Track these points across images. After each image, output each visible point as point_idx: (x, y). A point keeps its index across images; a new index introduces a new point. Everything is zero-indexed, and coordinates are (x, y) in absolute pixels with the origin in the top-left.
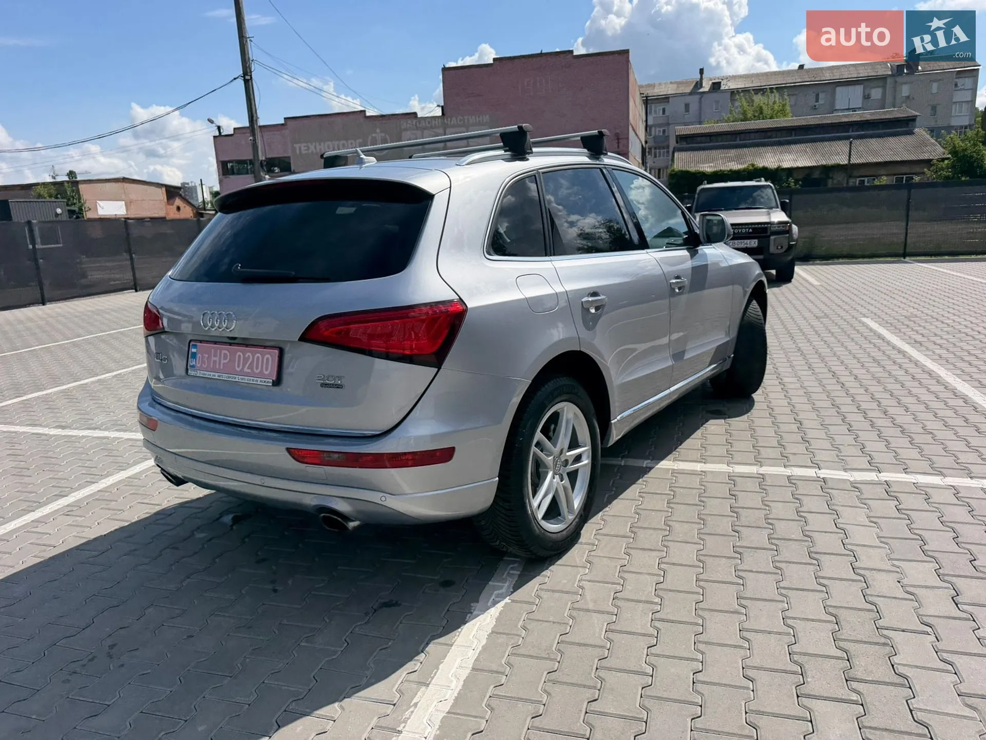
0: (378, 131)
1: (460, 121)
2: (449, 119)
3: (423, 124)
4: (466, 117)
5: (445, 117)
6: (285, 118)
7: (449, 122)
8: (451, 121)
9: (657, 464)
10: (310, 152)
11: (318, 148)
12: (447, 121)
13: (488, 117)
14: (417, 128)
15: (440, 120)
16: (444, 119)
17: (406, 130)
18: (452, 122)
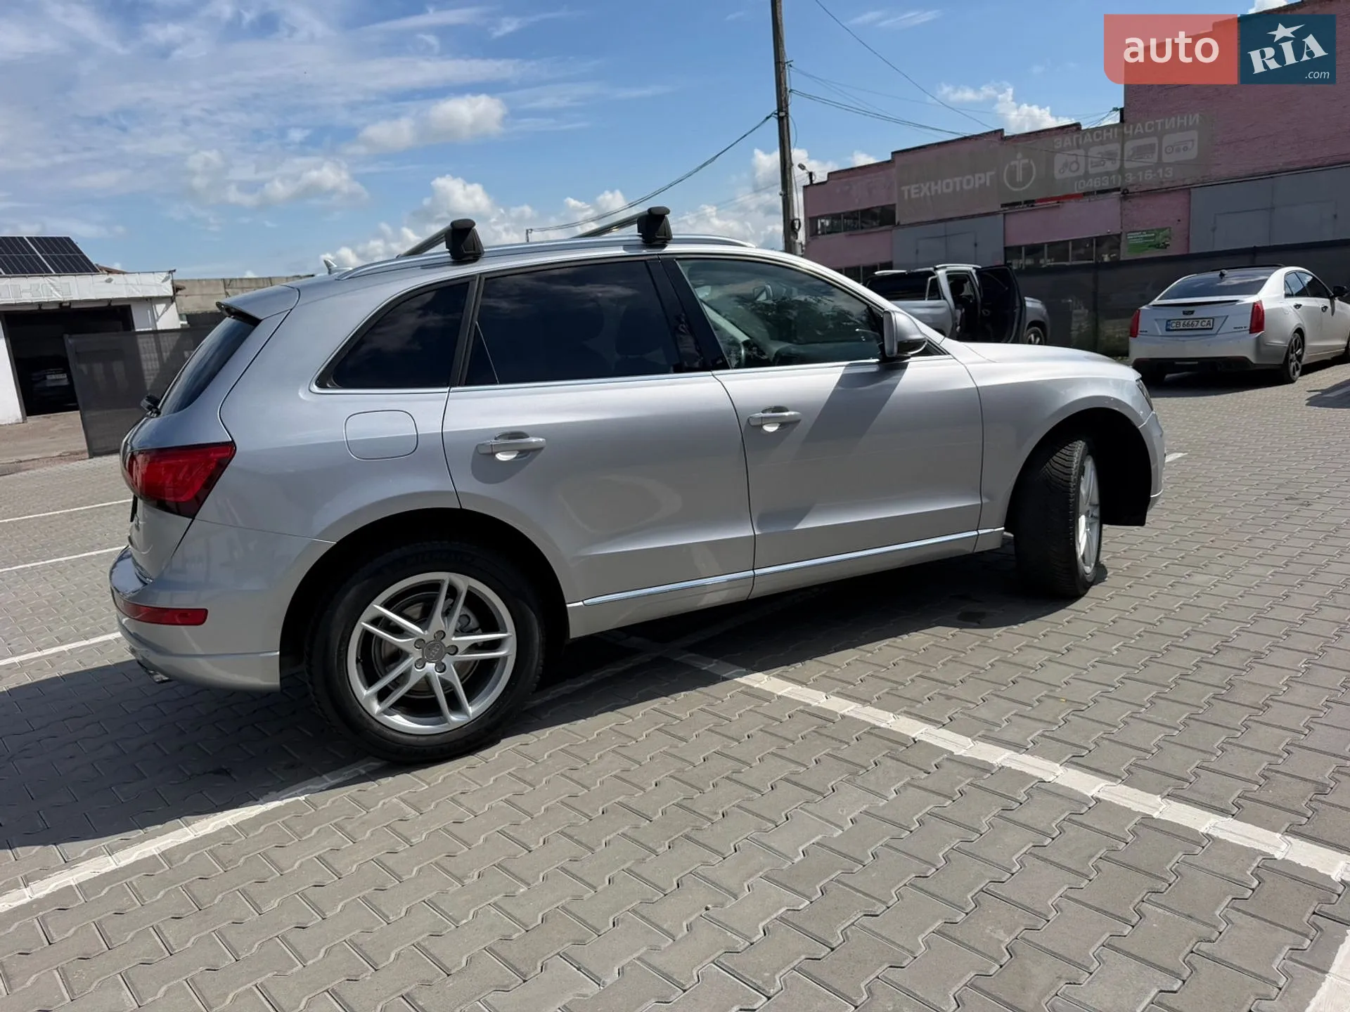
0: (1019, 156)
1: (1149, 128)
2: (1131, 126)
3: (1088, 139)
4: (1159, 121)
5: (1125, 124)
6: (893, 153)
7: (1131, 132)
8: (1134, 130)
9: (741, 675)
10: (922, 194)
11: (933, 188)
12: (1128, 129)
13: (1197, 115)
14: (1078, 147)
15: (1116, 130)
16: (1123, 127)
17: (1061, 151)
18: (1137, 131)
